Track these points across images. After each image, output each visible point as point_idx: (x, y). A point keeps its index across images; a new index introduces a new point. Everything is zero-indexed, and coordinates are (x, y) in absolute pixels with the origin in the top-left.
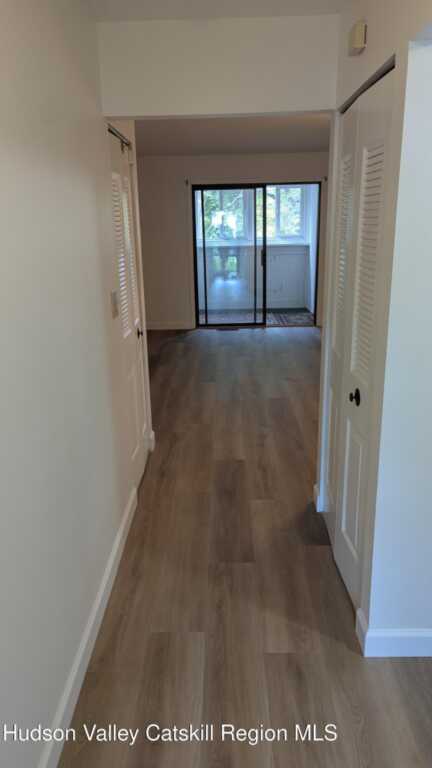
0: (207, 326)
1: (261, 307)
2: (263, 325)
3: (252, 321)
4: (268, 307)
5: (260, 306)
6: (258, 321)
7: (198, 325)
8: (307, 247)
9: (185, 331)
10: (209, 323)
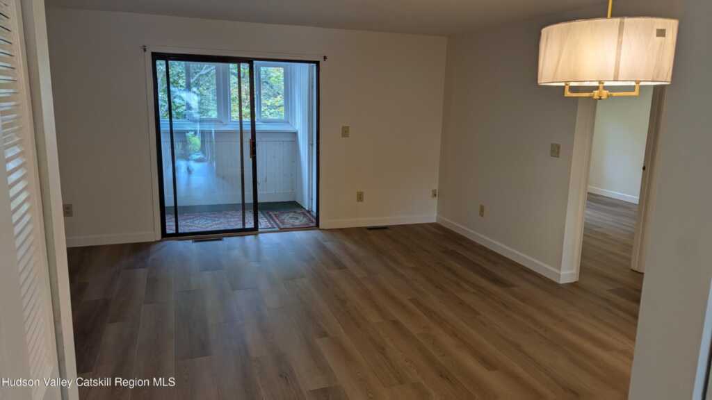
0: (178, 235)
1: (251, 201)
2: (255, 230)
3: (240, 226)
4: (260, 200)
5: (249, 199)
6: (247, 226)
7: (165, 235)
8: (295, 134)
9: (147, 245)
10: (180, 231)
